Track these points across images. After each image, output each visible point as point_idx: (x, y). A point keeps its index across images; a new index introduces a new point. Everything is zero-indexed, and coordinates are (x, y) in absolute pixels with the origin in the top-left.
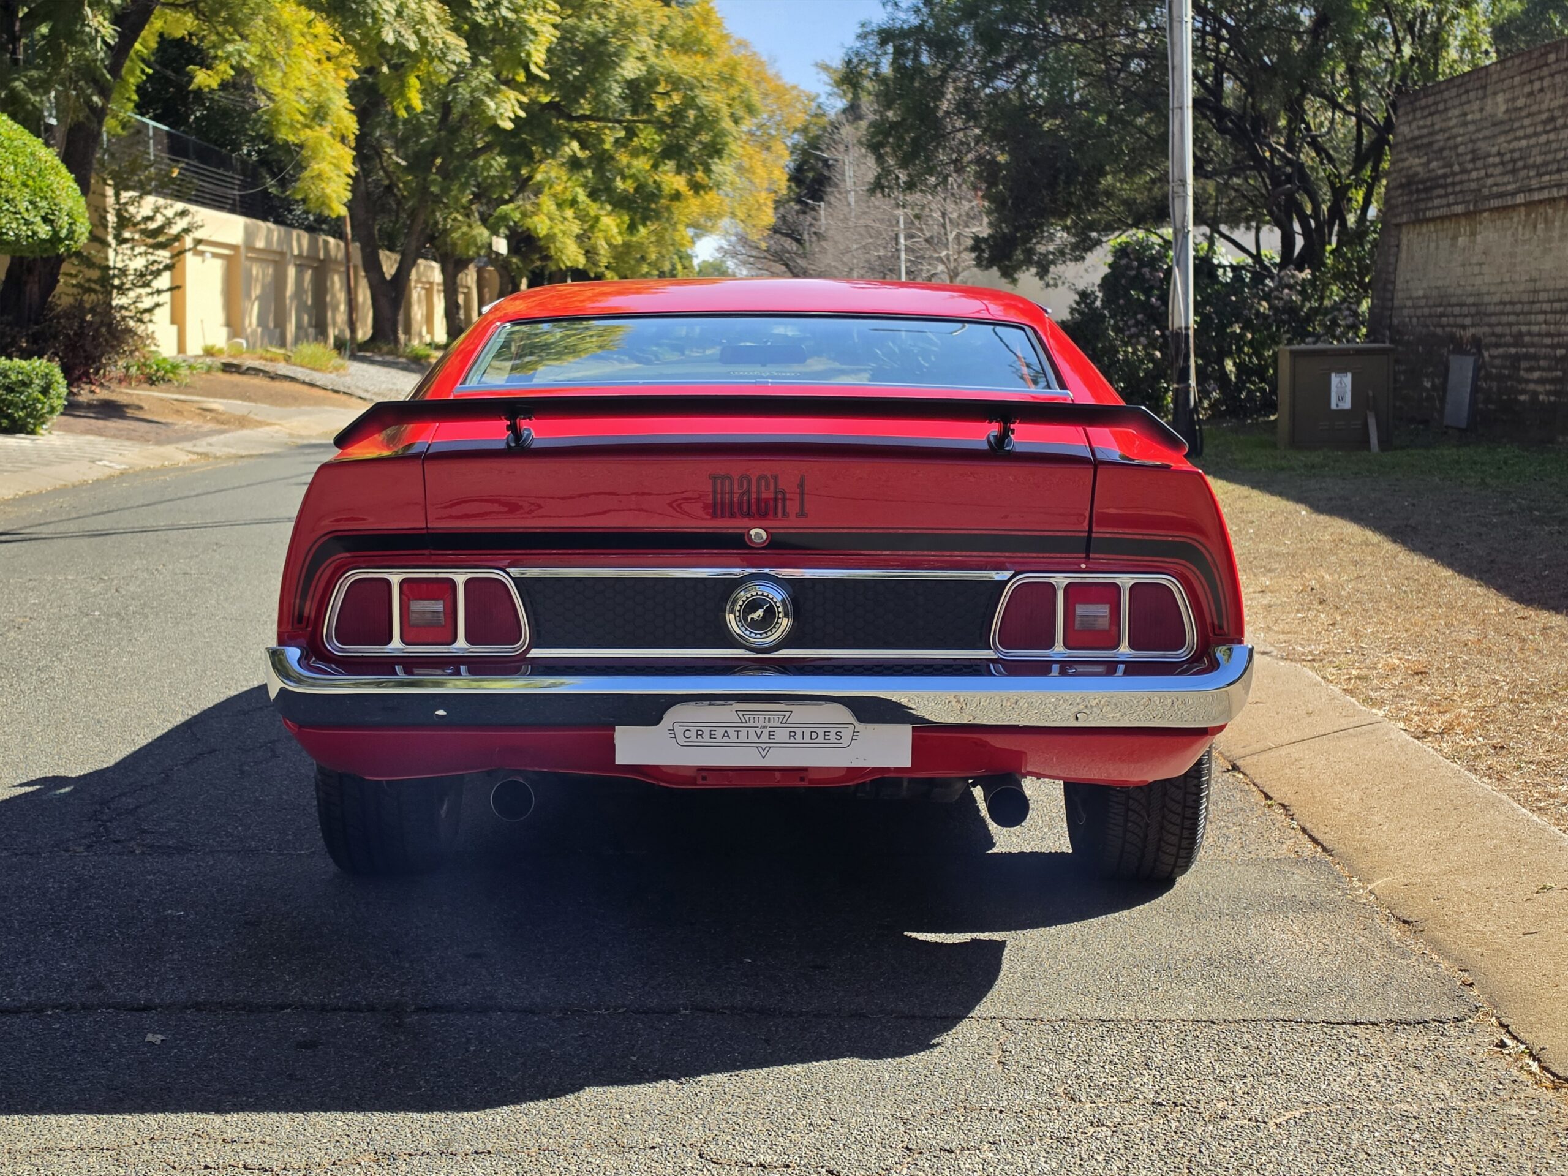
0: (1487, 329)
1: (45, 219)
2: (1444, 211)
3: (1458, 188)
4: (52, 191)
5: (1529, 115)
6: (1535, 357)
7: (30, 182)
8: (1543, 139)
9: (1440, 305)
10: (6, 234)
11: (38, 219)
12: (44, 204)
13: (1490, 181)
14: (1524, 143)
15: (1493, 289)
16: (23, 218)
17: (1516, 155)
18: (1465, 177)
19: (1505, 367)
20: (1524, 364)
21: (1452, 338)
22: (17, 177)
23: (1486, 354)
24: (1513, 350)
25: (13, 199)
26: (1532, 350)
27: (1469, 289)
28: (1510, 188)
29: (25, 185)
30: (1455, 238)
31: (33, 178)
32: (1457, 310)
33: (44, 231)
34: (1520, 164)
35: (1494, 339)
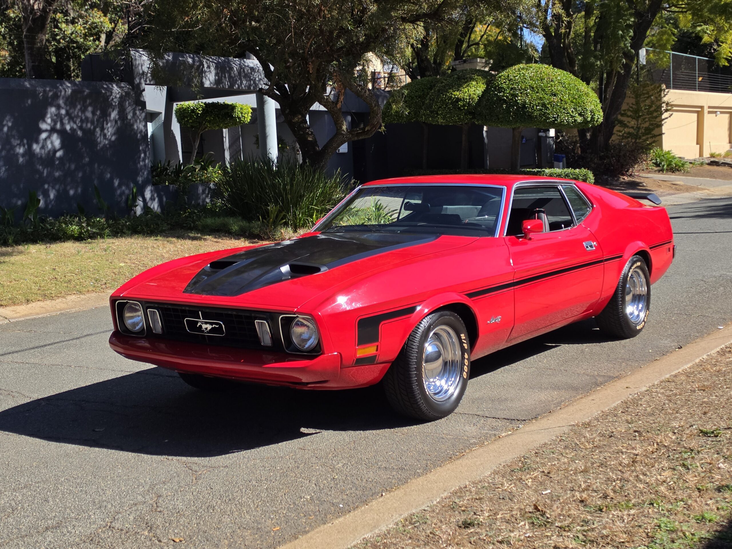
1: (580, 115)
4: (584, 103)
7: (574, 101)
10: (564, 122)
11: (577, 115)
12: (580, 109)
16: (570, 115)
22: (569, 99)
25: (567, 108)
29: (572, 102)
31: (576, 99)
33: (579, 119)
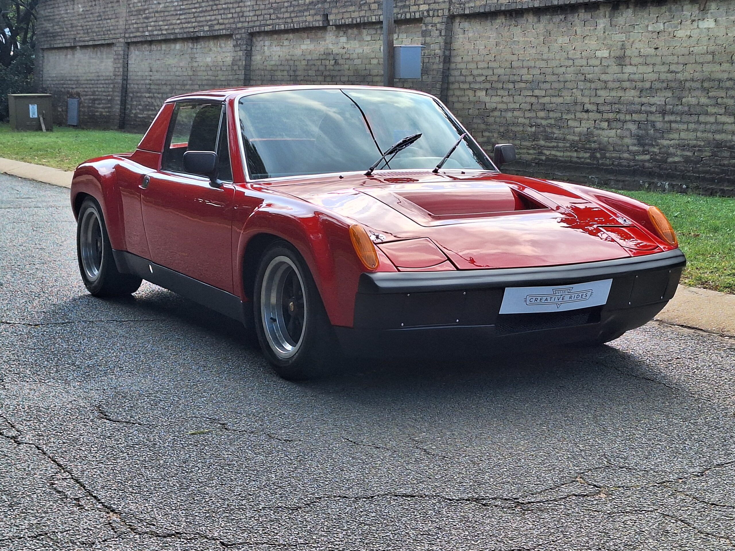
0: (81, 89)
2: (61, 45)
3: (66, 37)
5: (91, 14)
6: (99, 99)
8: (97, 22)
9: (62, 80)
13: (79, 36)
14: (90, 23)
15: (83, 75)
17: (88, 27)
18: (68, 33)
19: (90, 103)
20: (97, 102)
21: (68, 92)
23: (82, 99)
24: (92, 97)
26: (99, 97)
27: (73, 74)
28: (86, 39)
30: (66, 55)
32: (69, 82)
34: (89, 31)
35: (84, 93)
